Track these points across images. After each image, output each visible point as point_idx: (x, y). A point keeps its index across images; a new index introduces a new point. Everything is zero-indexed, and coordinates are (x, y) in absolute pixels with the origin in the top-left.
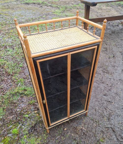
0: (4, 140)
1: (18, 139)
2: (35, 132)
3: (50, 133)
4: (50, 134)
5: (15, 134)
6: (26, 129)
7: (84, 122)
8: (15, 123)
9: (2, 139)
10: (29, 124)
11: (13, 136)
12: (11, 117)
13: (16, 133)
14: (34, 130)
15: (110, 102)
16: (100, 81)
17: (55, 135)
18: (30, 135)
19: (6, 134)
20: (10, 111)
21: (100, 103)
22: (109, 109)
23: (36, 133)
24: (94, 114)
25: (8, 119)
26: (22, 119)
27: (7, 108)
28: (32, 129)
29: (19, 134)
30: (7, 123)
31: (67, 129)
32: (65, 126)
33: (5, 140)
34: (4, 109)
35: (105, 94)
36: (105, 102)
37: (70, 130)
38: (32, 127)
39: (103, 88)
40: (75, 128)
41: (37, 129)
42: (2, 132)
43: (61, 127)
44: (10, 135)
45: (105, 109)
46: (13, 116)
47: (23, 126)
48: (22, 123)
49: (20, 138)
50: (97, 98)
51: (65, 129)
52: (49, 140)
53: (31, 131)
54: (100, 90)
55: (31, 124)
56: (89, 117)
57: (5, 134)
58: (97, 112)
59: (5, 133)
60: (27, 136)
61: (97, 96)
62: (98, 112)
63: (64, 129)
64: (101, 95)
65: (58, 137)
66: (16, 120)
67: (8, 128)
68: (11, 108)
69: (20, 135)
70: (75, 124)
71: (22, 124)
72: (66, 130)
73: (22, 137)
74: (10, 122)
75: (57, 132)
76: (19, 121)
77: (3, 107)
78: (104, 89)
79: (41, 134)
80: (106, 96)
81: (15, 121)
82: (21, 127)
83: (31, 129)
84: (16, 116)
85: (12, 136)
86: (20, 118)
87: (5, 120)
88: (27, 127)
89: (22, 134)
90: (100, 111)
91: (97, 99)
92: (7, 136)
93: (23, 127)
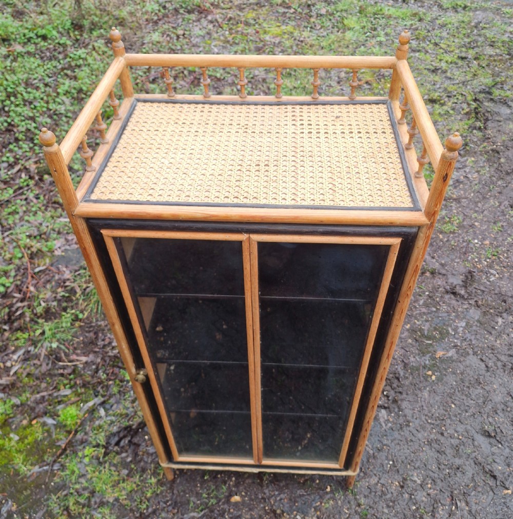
0: (25, 428)
1: (65, 450)
2: (130, 451)
3: (174, 481)
4: (171, 488)
5: (65, 426)
6: (106, 427)
7: (323, 510)
8: (84, 385)
9: (21, 421)
10: (125, 411)
11: (56, 429)
12: (84, 359)
13: (69, 423)
14: (130, 441)
15: (495, 477)
16: (503, 358)
17: (189, 502)
18: (106, 454)
19: (40, 413)
20: (92, 334)
21: (442, 459)
22: (470, 511)
23: (129, 459)
24: (389, 496)
25: (70, 361)
26: (110, 380)
27: (87, 318)
28: (125, 437)
29: (76, 432)
30: (62, 375)
31: (243, 503)
32: (241, 488)
33: (28, 431)
34: (77, 319)
35: (490, 429)
36: (470, 469)
37: (250, 510)
38: (128, 429)
39: (498, 398)
40: (274, 512)
41: (138, 445)
42: (32, 399)
43: (225, 482)
44: (50, 421)
45: (449, 500)
46: (91, 357)
47: (104, 408)
48: (103, 396)
49: (73, 446)
50: (442, 434)
51: (236, 498)
52: (158, 509)
53: (117, 444)
54: (481, 401)
55: (133, 414)
56: (355, 499)
57: (37, 410)
58: (406, 496)
59: (41, 406)
60: (96, 452)
61: (449, 421)
62: (411, 495)
63: (230, 496)
64: (469, 427)
65: (195, 514)
66: (93, 377)
67: (55, 394)
68: (100, 326)
69: (79, 436)
70: (282, 496)
71: (102, 399)
72: (236, 503)
73: (80, 447)
74: (72, 376)
75: (202, 494)
76: (100, 383)
77: (78, 312)
78: (505, 404)
79: (144, 470)
80: (490, 443)
81: (88, 379)
82: (92, 411)
83: (121, 435)
84: (99, 360)
85: (53, 429)
86: (108, 375)
87: (60, 361)
88: (113, 418)
89: (85, 437)
90: (421, 496)
91: (440, 437)
92: (41, 420)
93: (102, 412)
